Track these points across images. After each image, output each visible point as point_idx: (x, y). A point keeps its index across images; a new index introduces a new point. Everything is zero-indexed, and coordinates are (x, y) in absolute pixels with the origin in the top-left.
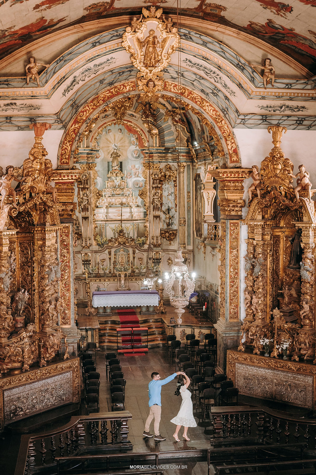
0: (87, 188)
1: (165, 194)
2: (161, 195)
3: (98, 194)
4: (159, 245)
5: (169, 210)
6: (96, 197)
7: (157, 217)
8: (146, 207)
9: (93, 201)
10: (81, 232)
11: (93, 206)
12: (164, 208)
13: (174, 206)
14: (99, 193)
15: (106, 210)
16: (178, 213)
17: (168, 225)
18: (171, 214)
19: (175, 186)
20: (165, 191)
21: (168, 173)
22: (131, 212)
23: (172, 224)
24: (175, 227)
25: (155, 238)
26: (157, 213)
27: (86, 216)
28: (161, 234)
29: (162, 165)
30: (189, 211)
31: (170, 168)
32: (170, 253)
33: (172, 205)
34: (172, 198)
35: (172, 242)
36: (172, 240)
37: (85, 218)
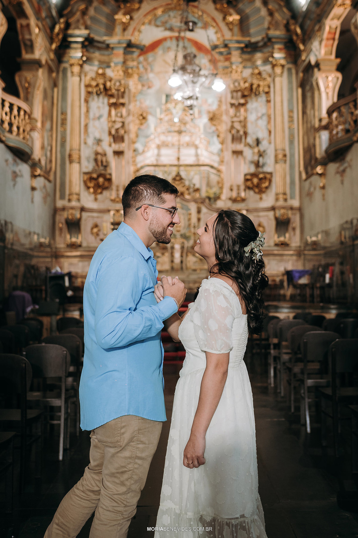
0: (123, 105)
1: (252, 117)
2: (245, 118)
3: (141, 118)
4: (243, 200)
5: (258, 142)
6: (137, 122)
7: (237, 153)
8: (221, 139)
9: (132, 127)
10: (110, 174)
11: (132, 135)
12: (250, 140)
13: (266, 134)
14: (142, 115)
15: (156, 151)
16: (272, 145)
17: (257, 165)
18: (262, 148)
19: (268, 101)
20: (251, 113)
21: (256, 82)
22: (197, 155)
23: (263, 165)
24: (268, 169)
25: (235, 188)
26: (239, 147)
27: (121, 149)
28: (246, 180)
29: (247, 72)
30: (291, 142)
31: (260, 74)
32: (262, 214)
33: (262, 134)
34: (262, 123)
35: (264, 196)
36: (264, 192)
37: (118, 153)
